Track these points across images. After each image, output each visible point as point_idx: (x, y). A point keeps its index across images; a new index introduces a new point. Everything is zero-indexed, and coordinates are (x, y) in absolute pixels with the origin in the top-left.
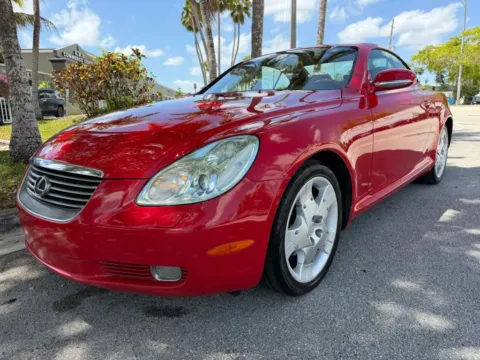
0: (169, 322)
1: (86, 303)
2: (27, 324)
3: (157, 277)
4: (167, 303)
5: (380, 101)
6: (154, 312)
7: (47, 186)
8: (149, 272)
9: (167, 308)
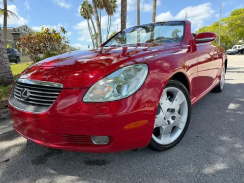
0: (100, 168)
1: (51, 160)
2: (18, 173)
3: (94, 142)
4: (95, 158)
5: (198, 48)
6: (90, 163)
7: (29, 94)
8: (90, 139)
9: (97, 160)
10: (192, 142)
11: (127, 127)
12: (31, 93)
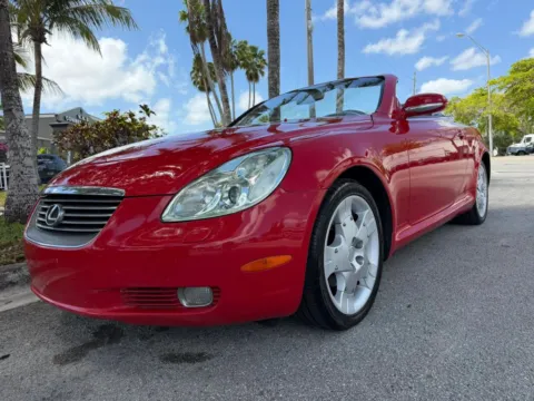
0: (191, 367)
2: (22, 379)
3: (185, 304)
4: (185, 350)
6: (172, 358)
7: (61, 214)
8: (176, 297)
9: (187, 355)
10: (396, 317)
11: (247, 267)
12: (67, 211)
